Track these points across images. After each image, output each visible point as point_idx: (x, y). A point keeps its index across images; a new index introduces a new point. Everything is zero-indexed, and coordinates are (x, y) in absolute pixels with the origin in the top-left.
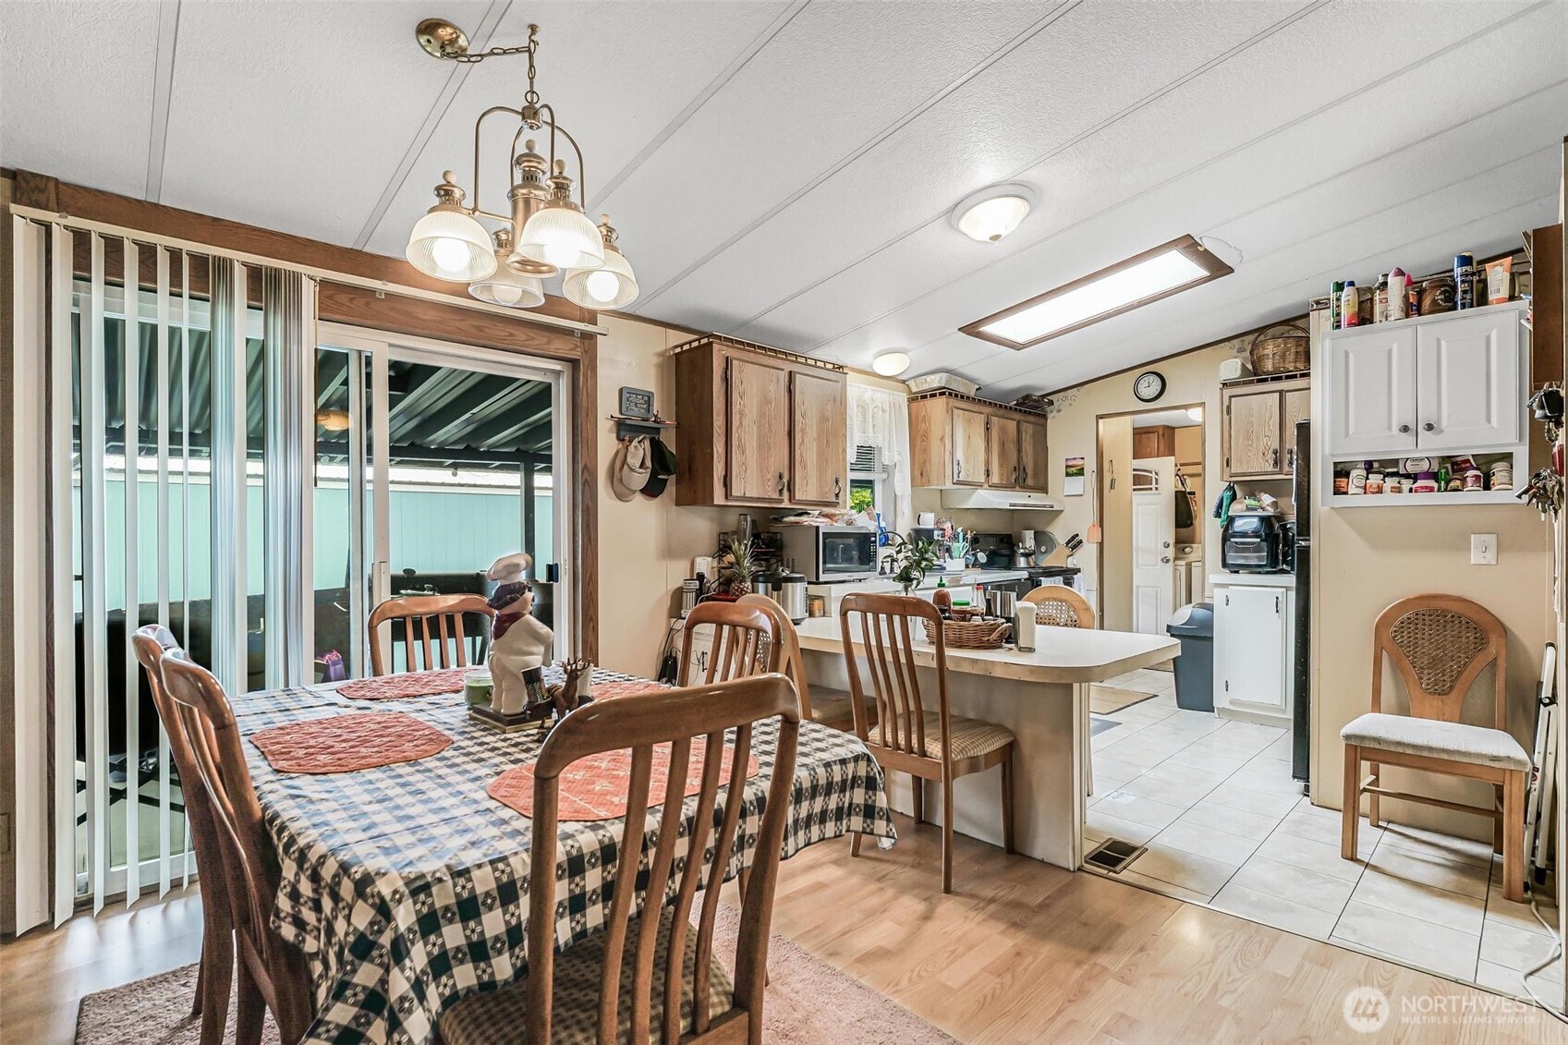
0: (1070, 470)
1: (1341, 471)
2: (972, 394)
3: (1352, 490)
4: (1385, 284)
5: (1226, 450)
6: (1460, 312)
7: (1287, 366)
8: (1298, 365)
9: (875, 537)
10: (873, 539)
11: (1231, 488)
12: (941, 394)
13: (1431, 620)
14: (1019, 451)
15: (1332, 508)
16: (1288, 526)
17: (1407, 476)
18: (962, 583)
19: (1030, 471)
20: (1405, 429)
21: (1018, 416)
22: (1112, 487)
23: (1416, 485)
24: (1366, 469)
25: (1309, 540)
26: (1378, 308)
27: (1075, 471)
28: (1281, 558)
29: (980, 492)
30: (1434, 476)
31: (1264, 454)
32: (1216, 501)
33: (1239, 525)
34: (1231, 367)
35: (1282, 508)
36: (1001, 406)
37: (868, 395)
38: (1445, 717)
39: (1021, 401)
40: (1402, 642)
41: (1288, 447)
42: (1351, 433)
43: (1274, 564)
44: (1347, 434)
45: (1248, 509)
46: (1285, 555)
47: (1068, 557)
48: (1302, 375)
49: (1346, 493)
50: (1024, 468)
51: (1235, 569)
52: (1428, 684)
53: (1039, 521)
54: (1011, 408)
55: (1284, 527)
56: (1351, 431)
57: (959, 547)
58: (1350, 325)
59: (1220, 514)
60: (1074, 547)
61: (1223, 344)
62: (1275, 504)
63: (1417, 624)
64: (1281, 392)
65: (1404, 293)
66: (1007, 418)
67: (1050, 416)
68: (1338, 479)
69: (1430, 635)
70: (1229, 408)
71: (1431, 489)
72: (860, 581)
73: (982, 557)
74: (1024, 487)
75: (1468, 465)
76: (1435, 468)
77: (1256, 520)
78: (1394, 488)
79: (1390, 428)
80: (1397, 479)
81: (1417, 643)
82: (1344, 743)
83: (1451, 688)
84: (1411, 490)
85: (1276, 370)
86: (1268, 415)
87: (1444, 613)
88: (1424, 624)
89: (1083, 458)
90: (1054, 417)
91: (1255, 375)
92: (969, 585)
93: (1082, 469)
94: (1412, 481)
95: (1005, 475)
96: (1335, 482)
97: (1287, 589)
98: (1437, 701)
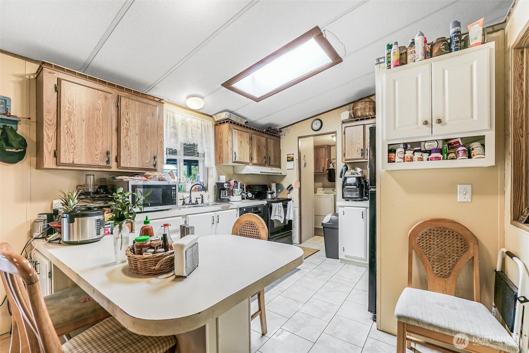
0: (289, 159)
1: (391, 150)
2: (243, 124)
3: (397, 159)
4: (413, 43)
5: (343, 150)
6: (454, 53)
7: (366, 113)
8: (370, 113)
9: (176, 187)
10: (174, 188)
11: (346, 166)
12: (227, 122)
13: (437, 234)
14: (267, 150)
15: (387, 171)
16: (367, 181)
17: (425, 152)
18: (230, 208)
19: (272, 159)
20: (426, 123)
21: (266, 136)
22: (305, 166)
23: (431, 156)
24: (404, 148)
25: (375, 188)
26: (410, 57)
27: (290, 159)
28: (364, 194)
29: (248, 166)
30: (441, 151)
31: (357, 151)
32: (340, 171)
33: (349, 181)
34: (345, 115)
35: (364, 174)
36: (258, 131)
37: (188, 120)
38: (447, 291)
39: (267, 129)
40: (423, 246)
41: (366, 148)
42: (396, 127)
43: (361, 198)
44: (395, 128)
45: (352, 174)
46: (366, 193)
47: (288, 194)
48: (372, 118)
49: (394, 162)
50: (269, 157)
51: (347, 199)
52: (437, 271)
53: (278, 179)
54: (263, 132)
55: (365, 181)
56: (397, 125)
57: (238, 191)
58: (396, 66)
59: (342, 176)
60: (290, 190)
61: (343, 108)
62: (362, 172)
63: (430, 236)
64: (364, 125)
65: (424, 46)
66: (261, 136)
67: (281, 137)
68: (390, 154)
69: (437, 242)
70: (345, 132)
71: (439, 159)
72: (168, 210)
73: (250, 195)
74: (270, 165)
75: (458, 144)
76: (440, 146)
77: (355, 178)
78: (419, 158)
79: (417, 123)
80: (420, 153)
81: (430, 247)
82: (397, 320)
83: (450, 273)
84: (428, 159)
85: (362, 116)
86: (359, 134)
87: (444, 229)
88: (434, 236)
89: (293, 154)
90: (283, 138)
91: (354, 118)
92: (235, 209)
93: (293, 158)
94: (428, 154)
95: (260, 160)
96: (388, 155)
97: (366, 208)
98: (442, 281)
